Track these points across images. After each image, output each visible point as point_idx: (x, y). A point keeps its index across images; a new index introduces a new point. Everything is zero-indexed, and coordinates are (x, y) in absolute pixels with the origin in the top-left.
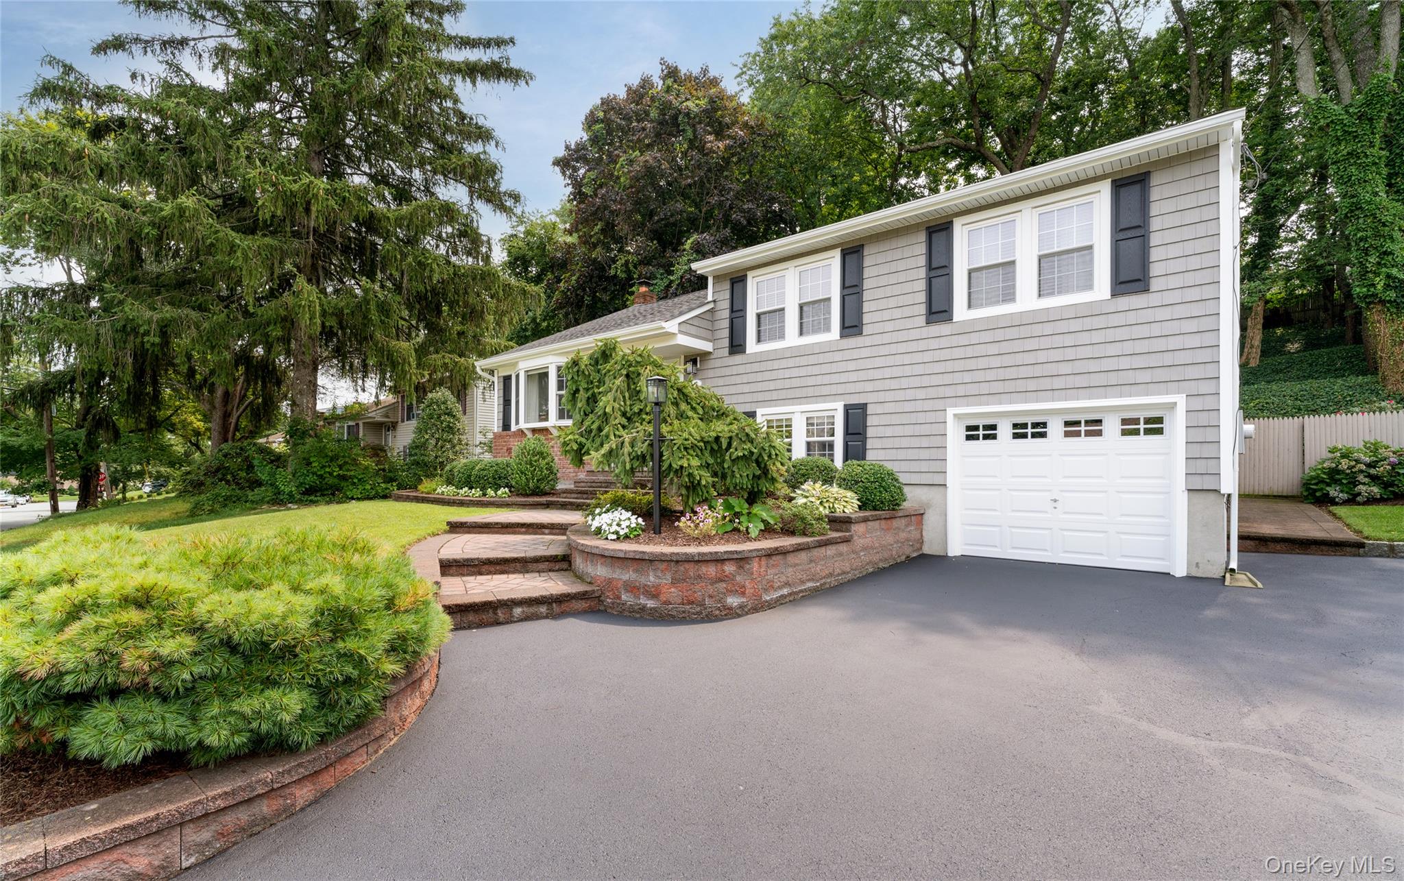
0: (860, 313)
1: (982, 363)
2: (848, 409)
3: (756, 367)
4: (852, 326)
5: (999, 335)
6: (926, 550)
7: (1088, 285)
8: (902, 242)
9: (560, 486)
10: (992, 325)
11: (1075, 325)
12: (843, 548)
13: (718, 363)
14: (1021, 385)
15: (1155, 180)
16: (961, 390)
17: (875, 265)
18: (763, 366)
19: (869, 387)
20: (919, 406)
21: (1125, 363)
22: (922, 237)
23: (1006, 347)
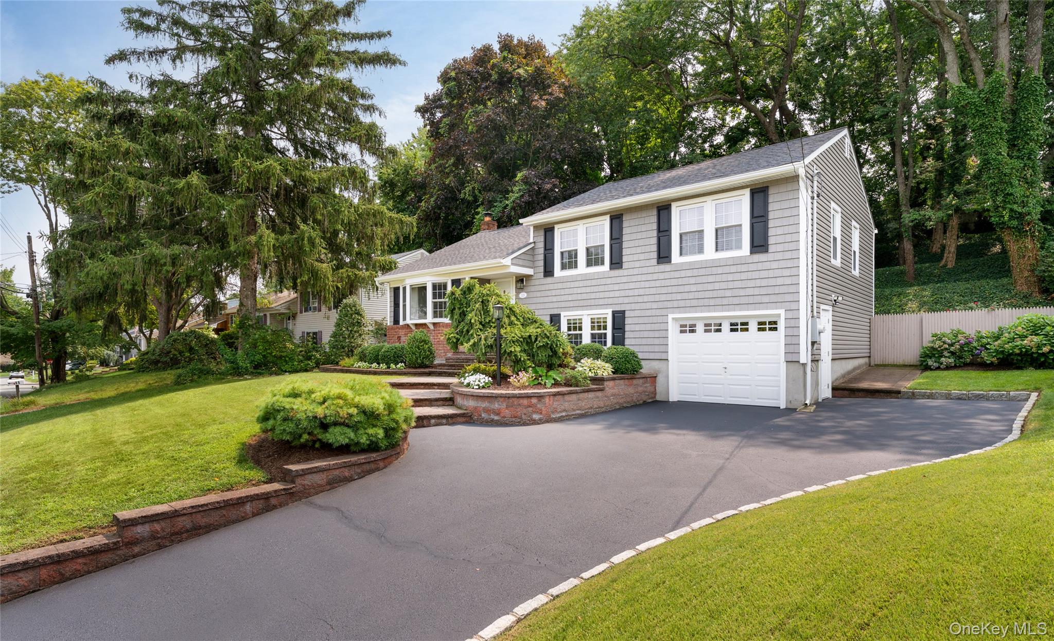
0: (621, 256)
1: (687, 288)
2: (614, 313)
3: (560, 286)
4: (616, 263)
5: (696, 272)
6: (658, 398)
7: (739, 247)
8: (644, 214)
9: (436, 362)
10: (691, 266)
11: (733, 269)
12: (599, 394)
13: (537, 282)
14: (706, 302)
15: (771, 191)
16: (675, 304)
17: (629, 227)
18: (565, 285)
19: (626, 300)
20: (654, 312)
21: (757, 291)
22: (655, 212)
23: (700, 280)
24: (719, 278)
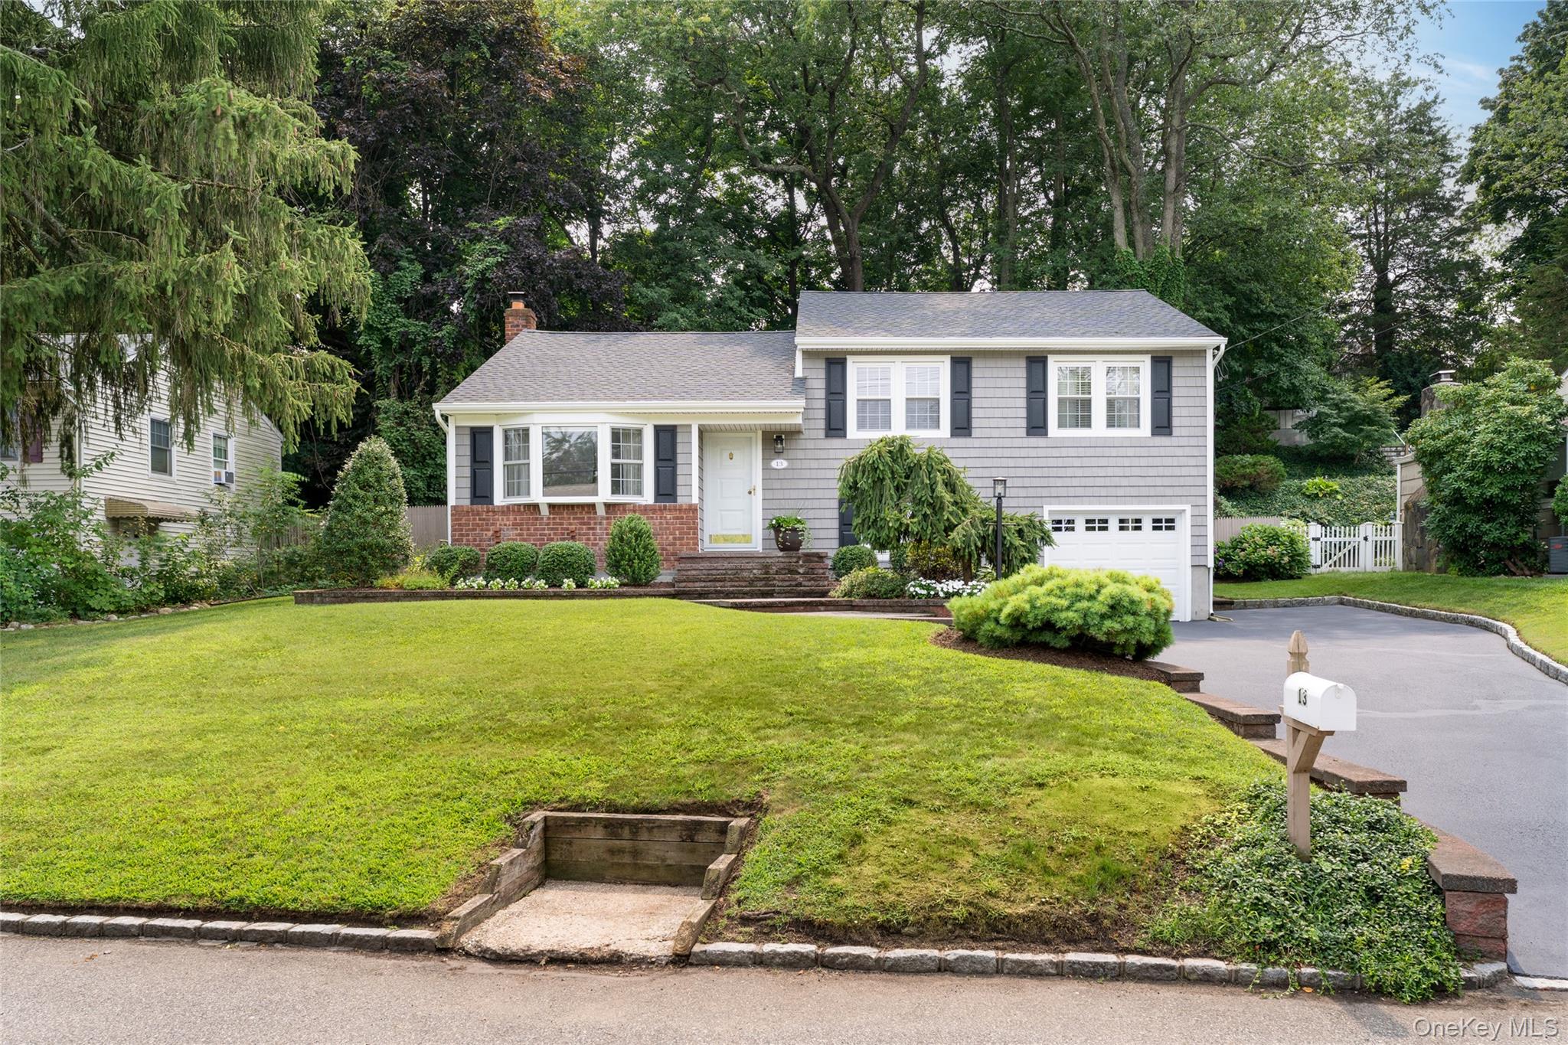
0: (969, 417)
1: (1069, 472)
4: (961, 428)
5: (1082, 452)
7: (1138, 425)
8: (1005, 363)
9: (659, 579)
10: (1076, 444)
11: (1130, 452)
15: (1175, 363)
16: (1053, 492)
17: (981, 377)
20: (1021, 502)
22: (1023, 363)
24: (1112, 462)
